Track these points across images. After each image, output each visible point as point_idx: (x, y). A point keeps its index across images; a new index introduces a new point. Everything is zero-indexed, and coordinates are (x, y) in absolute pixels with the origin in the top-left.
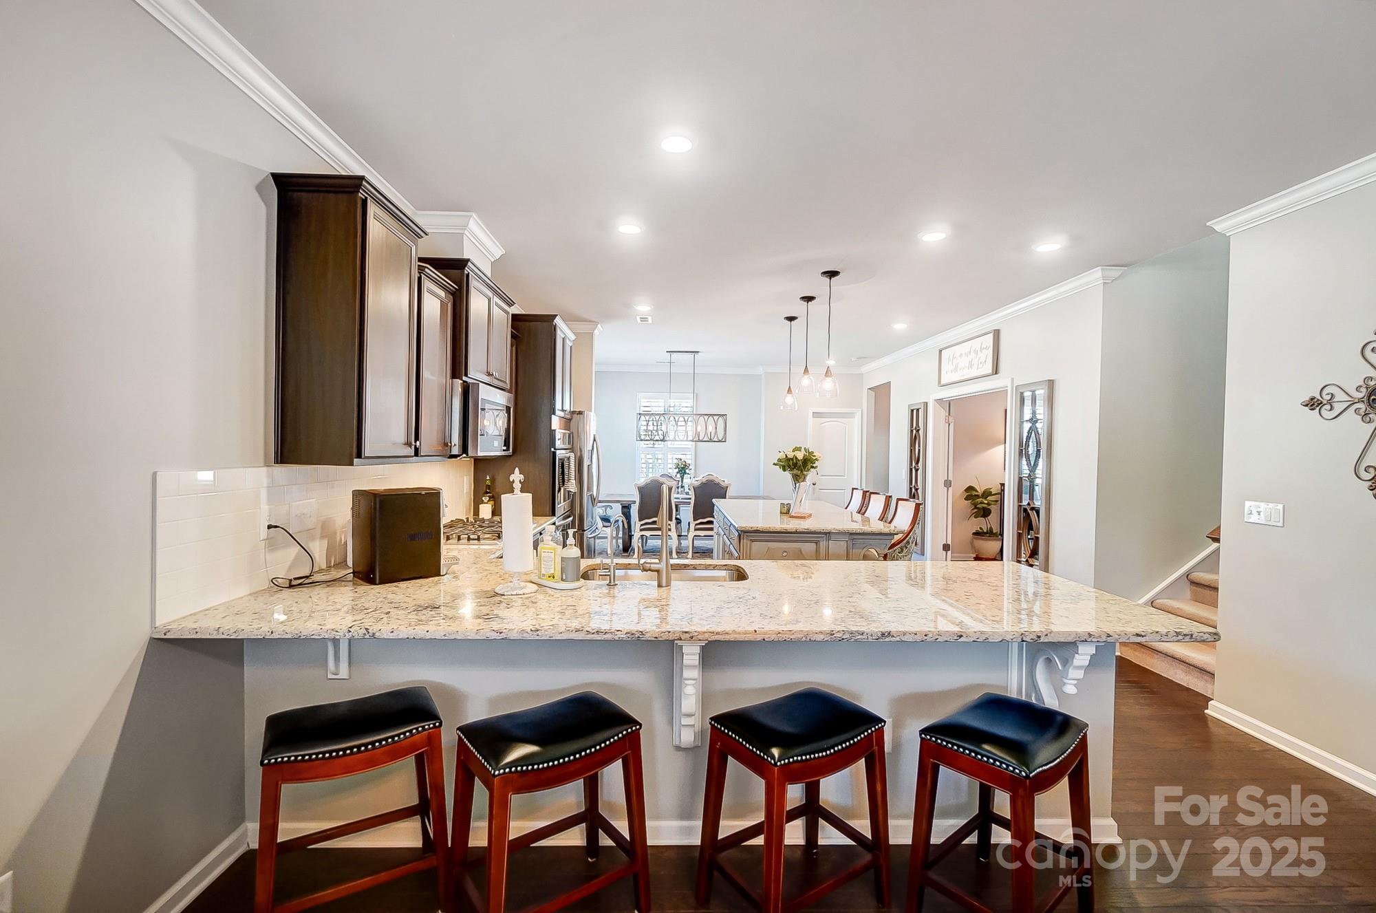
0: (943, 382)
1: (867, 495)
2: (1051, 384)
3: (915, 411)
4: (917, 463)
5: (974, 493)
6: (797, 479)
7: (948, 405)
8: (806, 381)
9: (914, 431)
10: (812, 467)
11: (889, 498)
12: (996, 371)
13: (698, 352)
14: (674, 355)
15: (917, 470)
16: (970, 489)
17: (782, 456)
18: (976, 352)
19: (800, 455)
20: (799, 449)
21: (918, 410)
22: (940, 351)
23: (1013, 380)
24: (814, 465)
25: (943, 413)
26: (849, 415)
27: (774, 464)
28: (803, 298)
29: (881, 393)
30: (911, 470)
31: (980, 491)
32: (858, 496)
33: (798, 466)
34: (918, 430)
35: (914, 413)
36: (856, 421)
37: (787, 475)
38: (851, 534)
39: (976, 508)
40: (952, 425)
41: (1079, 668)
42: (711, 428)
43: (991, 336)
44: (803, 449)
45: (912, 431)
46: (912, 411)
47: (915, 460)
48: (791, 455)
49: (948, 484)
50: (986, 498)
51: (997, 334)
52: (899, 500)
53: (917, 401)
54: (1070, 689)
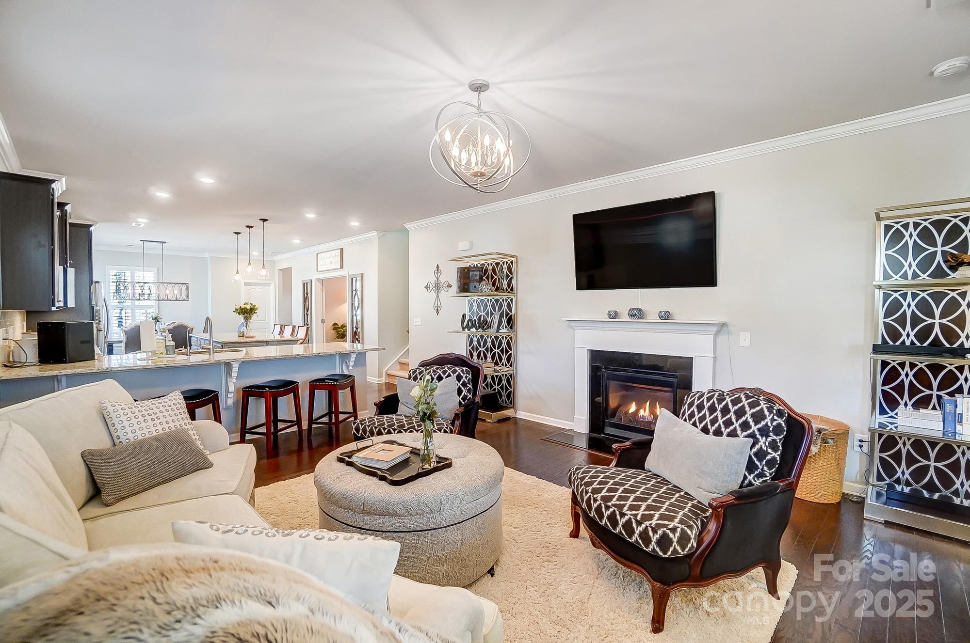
0: (319, 270)
1: (282, 327)
2: (362, 275)
3: (306, 284)
4: (308, 311)
5: (337, 326)
6: (247, 319)
7: (322, 281)
8: (249, 269)
9: (306, 295)
10: (255, 313)
11: (294, 327)
12: (342, 267)
13: (165, 242)
14: (146, 243)
15: (307, 315)
16: (335, 324)
17: (238, 307)
18: (333, 257)
19: (248, 307)
20: (247, 304)
21: (307, 283)
22: (317, 254)
23: (348, 272)
24: (256, 312)
25: (319, 285)
26: (268, 285)
27: (234, 312)
28: (247, 226)
29: (286, 274)
30: (304, 315)
31: (340, 325)
32: (278, 328)
33: (247, 312)
34: (307, 294)
35: (305, 285)
36: (272, 287)
37: (241, 317)
38: (278, 341)
39: (338, 334)
40: (324, 292)
41: (352, 361)
42: (176, 292)
43: (339, 250)
44: (249, 304)
45: (304, 294)
46: (304, 284)
47: (306, 309)
48: (243, 307)
49: (323, 321)
50: (342, 329)
51: (342, 250)
52: (299, 327)
53: (307, 278)
54: (351, 368)
